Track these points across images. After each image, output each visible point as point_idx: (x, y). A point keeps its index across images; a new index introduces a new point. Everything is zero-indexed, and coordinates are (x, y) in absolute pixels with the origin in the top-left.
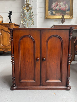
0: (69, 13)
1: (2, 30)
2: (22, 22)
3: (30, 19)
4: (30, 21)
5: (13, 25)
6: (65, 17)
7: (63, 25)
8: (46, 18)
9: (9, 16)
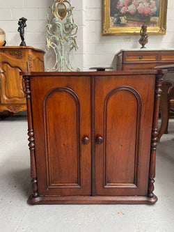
0: (157, 21)
1: (4, 63)
2: (49, 44)
3: (67, 37)
4: (67, 41)
5: (30, 51)
6: (148, 31)
7: (143, 49)
8: (104, 33)
9: (19, 29)
